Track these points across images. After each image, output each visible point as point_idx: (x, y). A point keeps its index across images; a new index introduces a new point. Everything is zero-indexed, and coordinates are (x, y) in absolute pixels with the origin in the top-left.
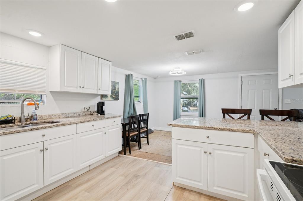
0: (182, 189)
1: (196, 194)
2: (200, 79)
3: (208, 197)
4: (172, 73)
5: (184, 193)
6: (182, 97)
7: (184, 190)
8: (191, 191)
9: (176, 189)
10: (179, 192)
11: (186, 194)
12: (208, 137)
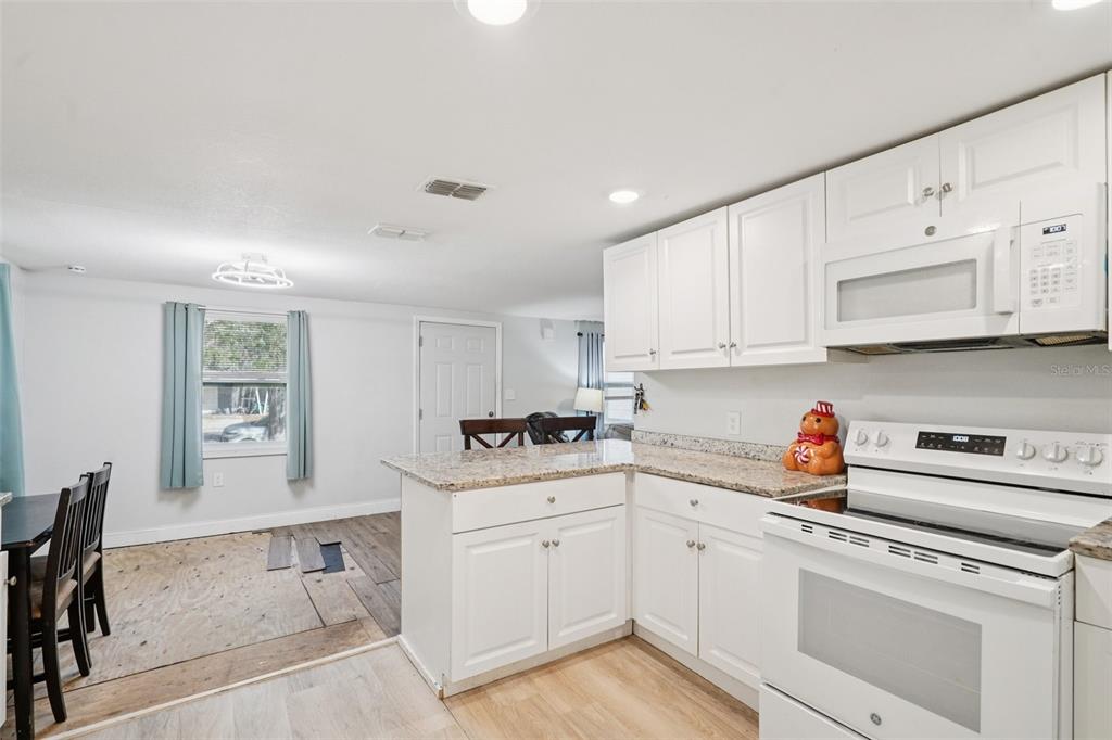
0: (475, 693)
1: (515, 681)
2: (292, 313)
3: (543, 671)
4: (228, 277)
5: (490, 699)
6: (206, 379)
7: (480, 691)
8: (496, 683)
9: (463, 704)
10: (477, 705)
11: (497, 696)
12: (552, 500)
